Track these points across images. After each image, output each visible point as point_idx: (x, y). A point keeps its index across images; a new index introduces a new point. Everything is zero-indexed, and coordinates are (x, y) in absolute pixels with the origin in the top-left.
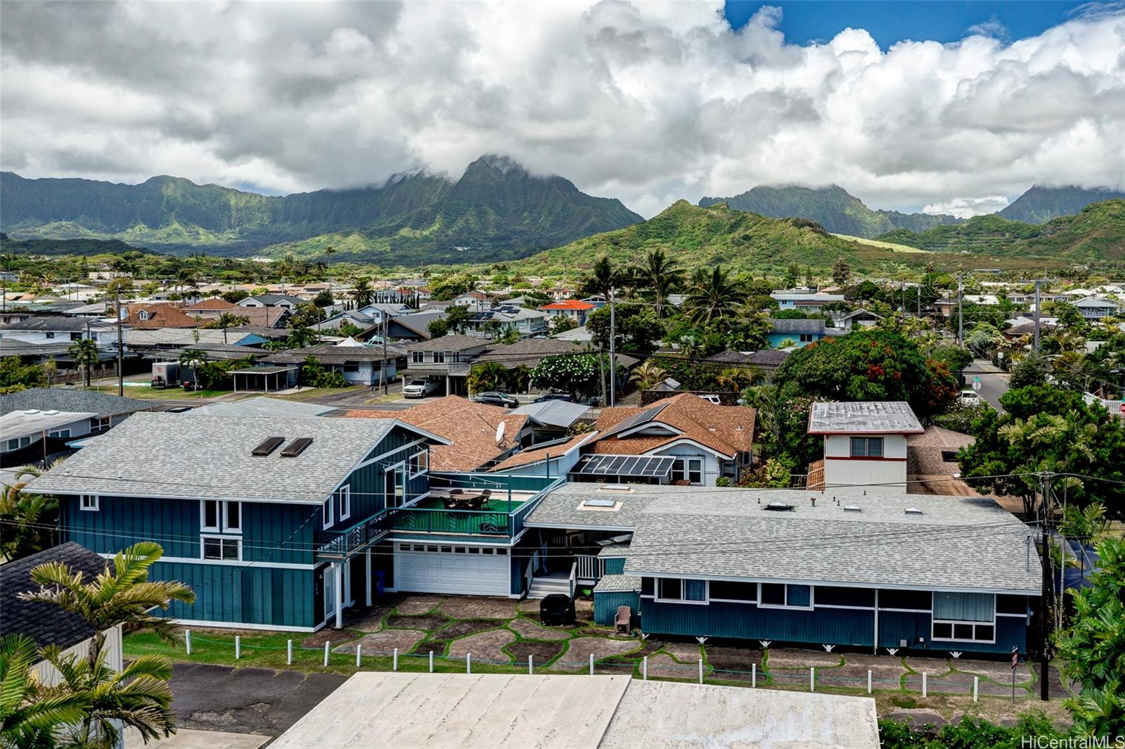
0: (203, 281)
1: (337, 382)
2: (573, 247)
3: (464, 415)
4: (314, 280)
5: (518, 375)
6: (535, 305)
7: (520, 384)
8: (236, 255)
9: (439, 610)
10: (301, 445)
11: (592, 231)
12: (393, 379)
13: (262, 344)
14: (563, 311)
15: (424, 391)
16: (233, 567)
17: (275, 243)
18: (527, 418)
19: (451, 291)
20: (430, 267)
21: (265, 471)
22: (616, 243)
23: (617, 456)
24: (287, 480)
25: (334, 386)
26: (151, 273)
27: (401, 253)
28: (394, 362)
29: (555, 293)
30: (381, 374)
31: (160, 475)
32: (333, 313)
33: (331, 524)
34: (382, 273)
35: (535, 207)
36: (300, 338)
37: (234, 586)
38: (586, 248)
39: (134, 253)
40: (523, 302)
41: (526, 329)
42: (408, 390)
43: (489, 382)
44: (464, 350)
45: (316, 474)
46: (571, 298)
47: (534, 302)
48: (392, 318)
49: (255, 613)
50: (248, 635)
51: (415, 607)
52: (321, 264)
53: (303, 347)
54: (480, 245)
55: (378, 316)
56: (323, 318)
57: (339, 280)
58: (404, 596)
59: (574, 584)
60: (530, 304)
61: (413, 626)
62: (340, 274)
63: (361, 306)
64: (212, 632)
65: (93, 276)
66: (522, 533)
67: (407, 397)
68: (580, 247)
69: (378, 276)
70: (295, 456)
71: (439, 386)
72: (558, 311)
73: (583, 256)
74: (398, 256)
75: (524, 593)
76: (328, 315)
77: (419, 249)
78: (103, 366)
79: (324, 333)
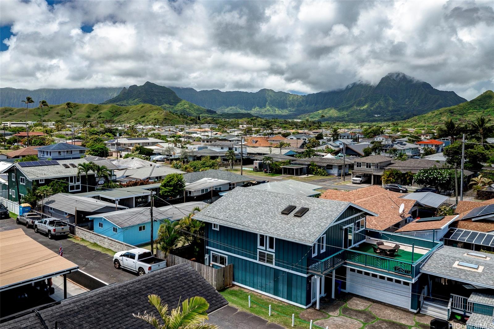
0: (276, 129)
1: (323, 174)
2: (430, 114)
3: (382, 197)
4: (316, 128)
5: (407, 176)
6: (413, 141)
7: (408, 181)
8: (288, 118)
9: (369, 309)
10: (303, 211)
11: (440, 107)
12: (347, 174)
13: (294, 155)
14: (427, 145)
15: (361, 181)
16: (271, 268)
17: (303, 114)
18: (415, 202)
19: (373, 134)
20: (363, 124)
21: (286, 223)
22: (452, 112)
23: (472, 231)
24: (295, 229)
25: (322, 175)
26: (259, 125)
27: (351, 117)
28: (348, 166)
29: (422, 136)
30: (342, 171)
31: (242, 218)
32: (323, 142)
33: (316, 254)
34: (343, 126)
35: (411, 96)
36: (308, 154)
37: (271, 277)
38: (436, 115)
39: (254, 118)
40: (408, 140)
41: (409, 154)
42: (354, 180)
43: (393, 179)
44: (381, 163)
45: (310, 228)
46: (431, 139)
47: (413, 140)
48: (348, 146)
49: (279, 292)
50: (276, 302)
51: (357, 304)
52: (319, 122)
53: (310, 157)
54: (385, 114)
55: (341, 145)
56: (319, 145)
57: (326, 129)
58: (351, 296)
59: (450, 311)
60: (410, 141)
61: (356, 317)
62: (326, 126)
63: (334, 140)
64: (260, 296)
65: (241, 126)
66: (419, 276)
67: (353, 183)
68: (433, 114)
69: (342, 127)
70: (301, 217)
71: (368, 179)
72: (425, 145)
73: (434, 119)
74: (350, 119)
75: (418, 309)
76: (321, 143)
77: (359, 116)
78: (238, 161)
79: (319, 151)
